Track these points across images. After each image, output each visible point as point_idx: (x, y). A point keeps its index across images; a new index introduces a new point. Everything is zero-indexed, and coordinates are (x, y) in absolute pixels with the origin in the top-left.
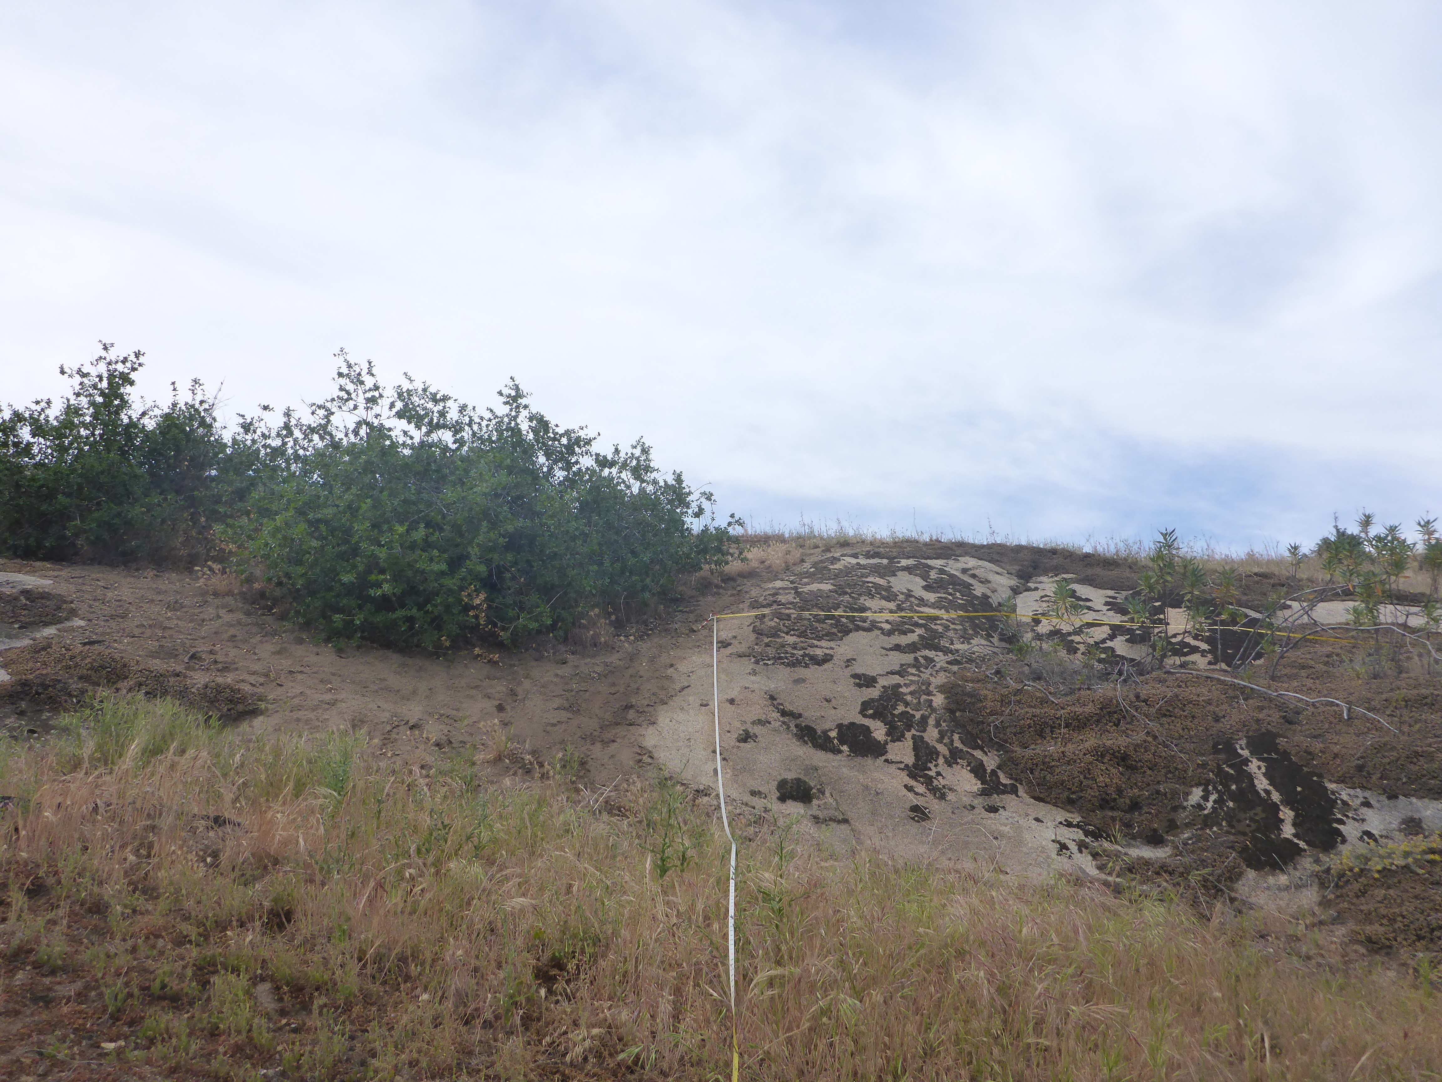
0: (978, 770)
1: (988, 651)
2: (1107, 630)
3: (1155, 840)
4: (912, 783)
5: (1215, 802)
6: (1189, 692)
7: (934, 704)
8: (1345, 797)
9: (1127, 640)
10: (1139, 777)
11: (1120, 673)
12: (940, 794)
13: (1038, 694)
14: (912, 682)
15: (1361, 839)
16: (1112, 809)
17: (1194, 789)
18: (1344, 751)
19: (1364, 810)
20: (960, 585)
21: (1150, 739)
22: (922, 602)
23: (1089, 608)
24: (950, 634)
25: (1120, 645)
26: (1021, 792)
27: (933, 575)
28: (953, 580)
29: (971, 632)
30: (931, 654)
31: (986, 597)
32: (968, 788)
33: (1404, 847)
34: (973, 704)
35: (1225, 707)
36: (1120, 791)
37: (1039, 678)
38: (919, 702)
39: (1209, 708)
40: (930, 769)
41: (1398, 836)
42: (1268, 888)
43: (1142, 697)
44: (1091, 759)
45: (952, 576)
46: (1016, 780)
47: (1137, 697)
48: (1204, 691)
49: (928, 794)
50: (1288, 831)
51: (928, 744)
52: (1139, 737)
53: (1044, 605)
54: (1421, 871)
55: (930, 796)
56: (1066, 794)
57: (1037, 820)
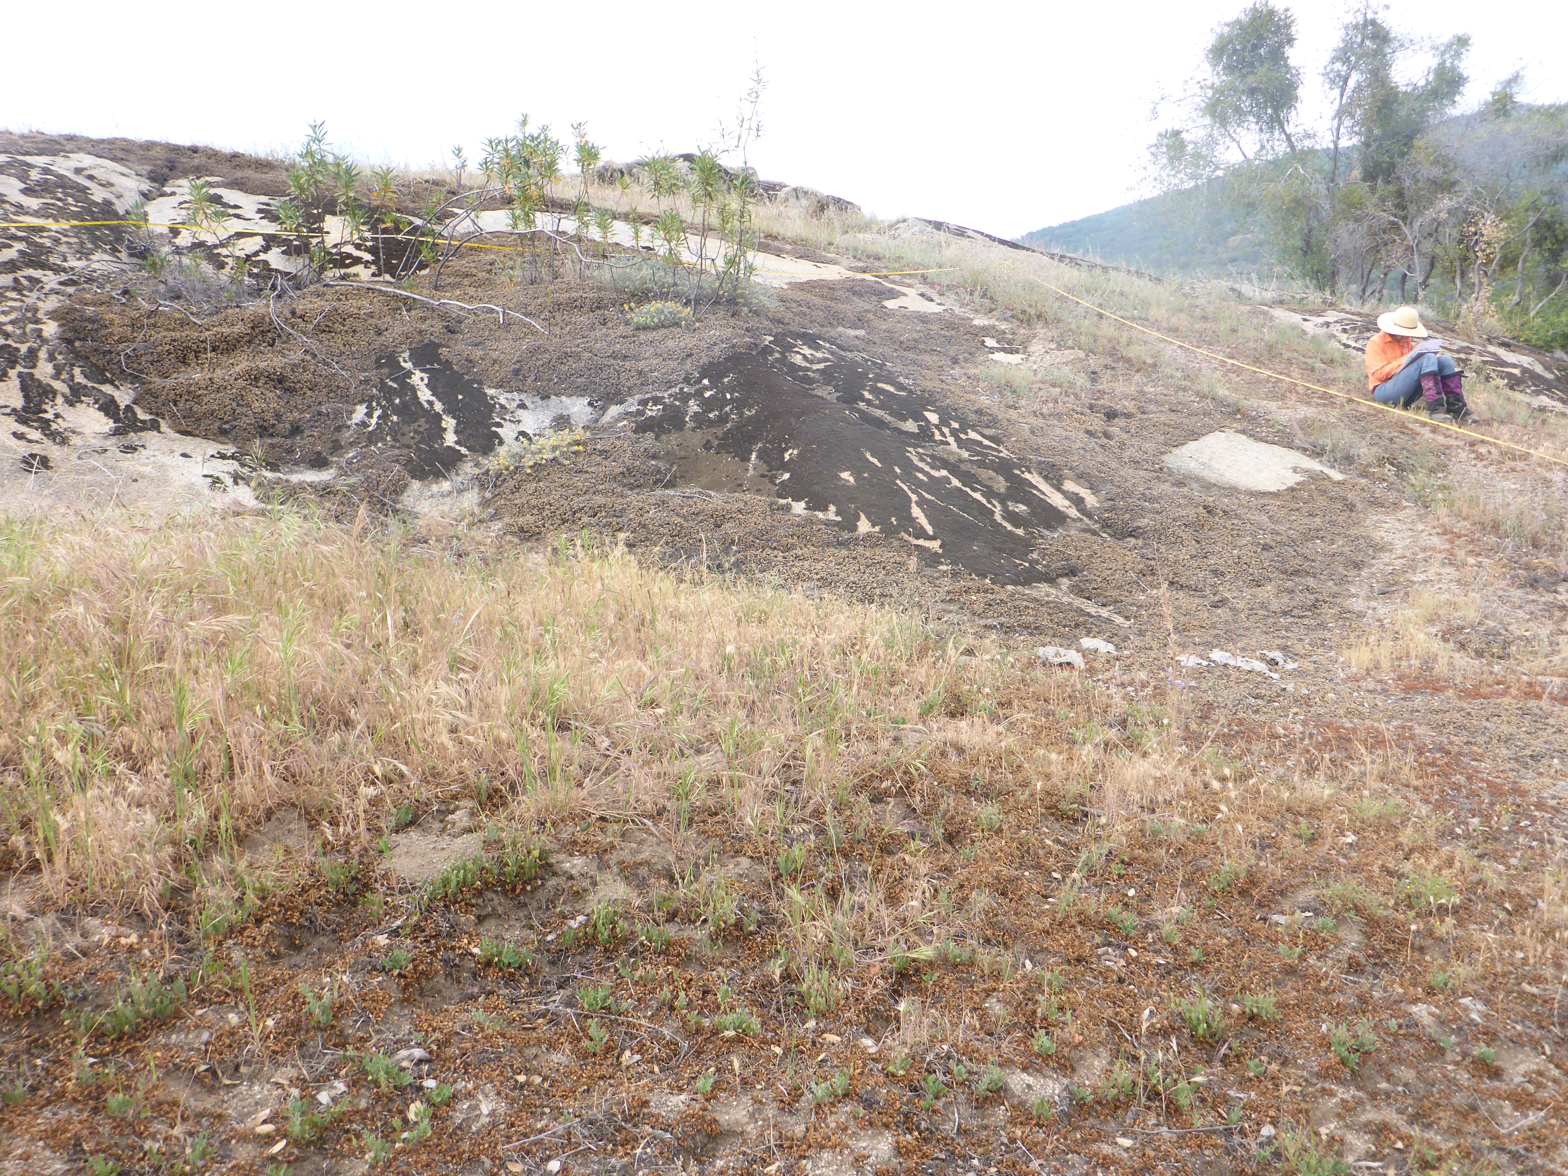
0: (109, 407)
1: (113, 268)
2: (259, 242)
3: (319, 463)
4: (22, 429)
5: (379, 417)
6: (350, 306)
7: (45, 334)
8: (502, 401)
9: (283, 252)
10: (298, 399)
11: (274, 287)
12: (61, 439)
13: (177, 315)
14: (13, 309)
15: (517, 439)
16: (271, 435)
17: (358, 407)
18: (502, 356)
19: (520, 412)
20: (72, 188)
21: (308, 357)
22: (20, 209)
23: (238, 216)
24: (63, 248)
25: (275, 258)
26: (164, 426)
27: (34, 175)
28: (63, 183)
29: (90, 246)
30: (37, 273)
31: (108, 203)
32: (98, 428)
33: (553, 441)
34: (96, 330)
35: (388, 319)
36: (278, 416)
37: (178, 297)
38: (24, 333)
39: (370, 321)
40: (46, 411)
41: (548, 432)
42: (432, 496)
43: (299, 313)
44: (244, 383)
45: (61, 177)
46: (157, 415)
47: (293, 313)
48: (366, 303)
49: (45, 440)
50: (450, 439)
51: (39, 381)
52: (296, 356)
53: (184, 212)
54: (567, 462)
55: (48, 443)
56: (217, 424)
57: (184, 455)
